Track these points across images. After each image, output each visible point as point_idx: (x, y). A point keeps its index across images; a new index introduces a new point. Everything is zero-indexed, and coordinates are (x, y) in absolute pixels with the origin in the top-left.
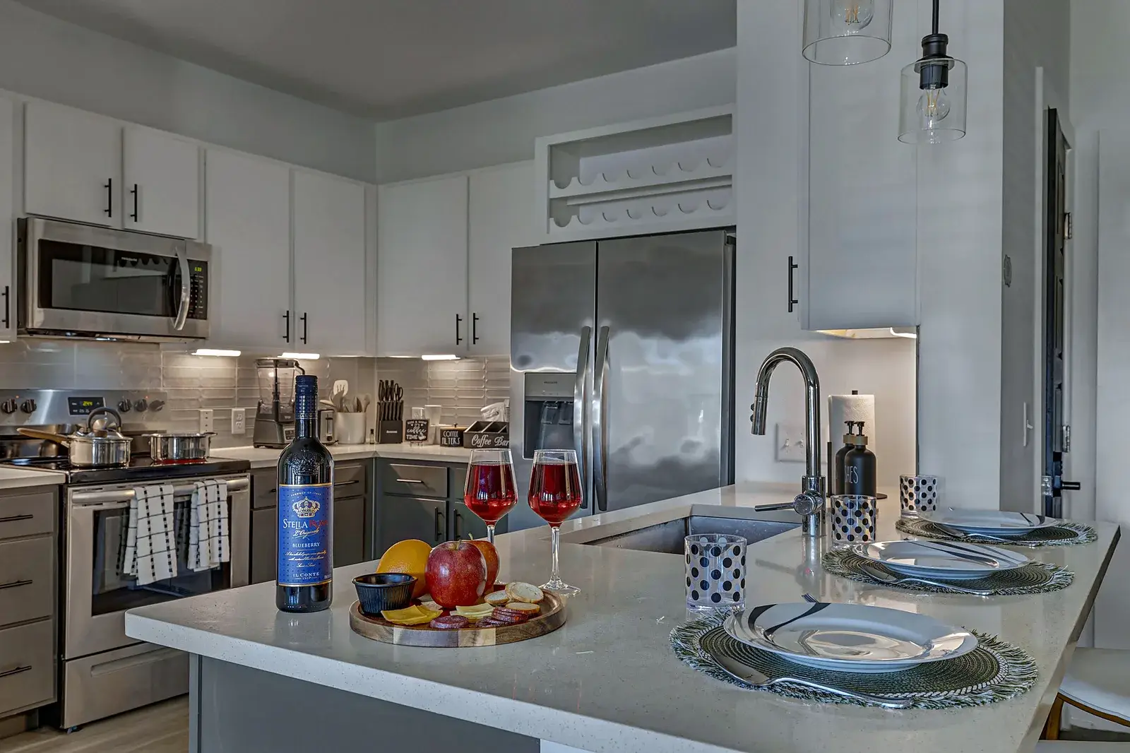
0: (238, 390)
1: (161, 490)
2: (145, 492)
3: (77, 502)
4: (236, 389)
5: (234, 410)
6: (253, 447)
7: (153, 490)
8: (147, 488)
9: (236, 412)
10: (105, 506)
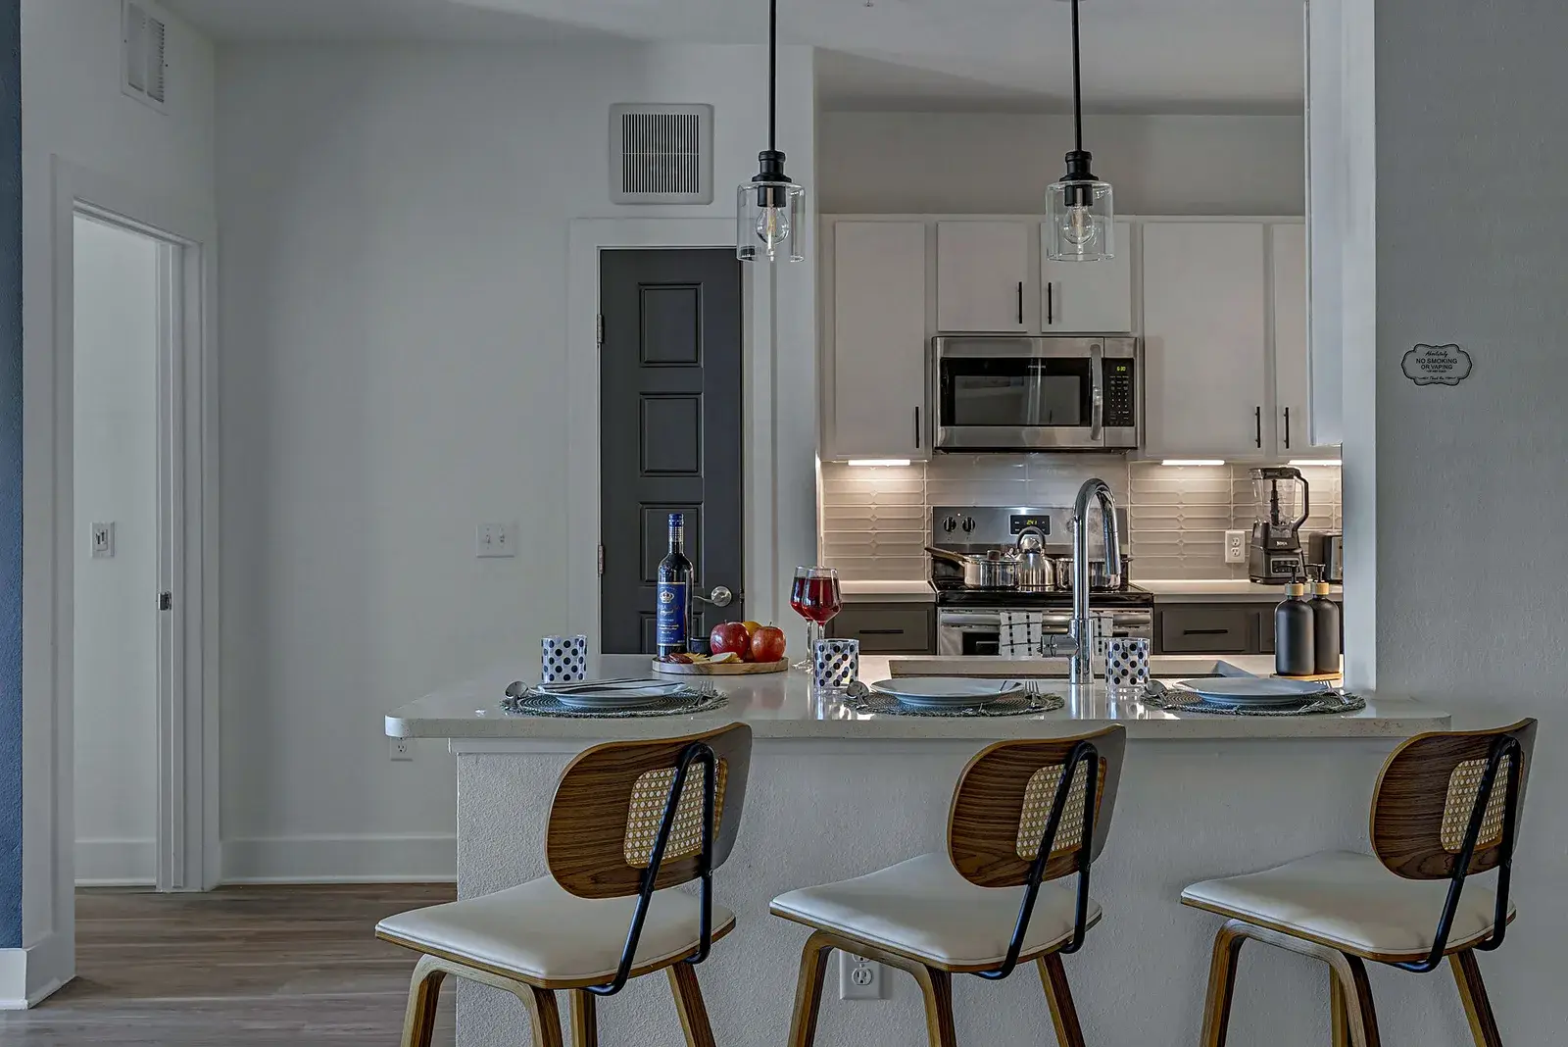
0: (1234, 508)
1: (1028, 617)
2: (1010, 618)
3: (948, 624)
4: (1232, 506)
5: (1227, 532)
6: (1249, 581)
7: (1019, 616)
8: (1013, 614)
9: (1231, 535)
10: (975, 629)
